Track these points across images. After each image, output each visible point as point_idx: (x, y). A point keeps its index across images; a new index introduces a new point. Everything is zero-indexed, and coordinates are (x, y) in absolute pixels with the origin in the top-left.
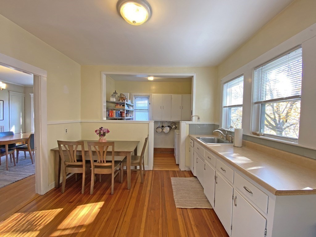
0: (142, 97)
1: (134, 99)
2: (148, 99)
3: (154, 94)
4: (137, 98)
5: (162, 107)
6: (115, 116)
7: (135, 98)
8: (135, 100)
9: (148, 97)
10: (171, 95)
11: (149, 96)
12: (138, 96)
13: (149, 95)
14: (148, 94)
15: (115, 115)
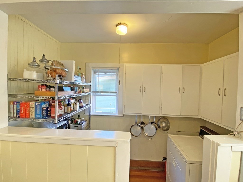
0: (106, 71)
1: (92, 72)
2: (117, 73)
3: (127, 65)
4: (98, 72)
5: (143, 90)
6: (34, 116)
7: (95, 73)
8: (94, 75)
9: (117, 71)
10: (161, 66)
11: (118, 69)
12: (99, 68)
13: (118, 67)
14: (116, 65)
15: (34, 114)
